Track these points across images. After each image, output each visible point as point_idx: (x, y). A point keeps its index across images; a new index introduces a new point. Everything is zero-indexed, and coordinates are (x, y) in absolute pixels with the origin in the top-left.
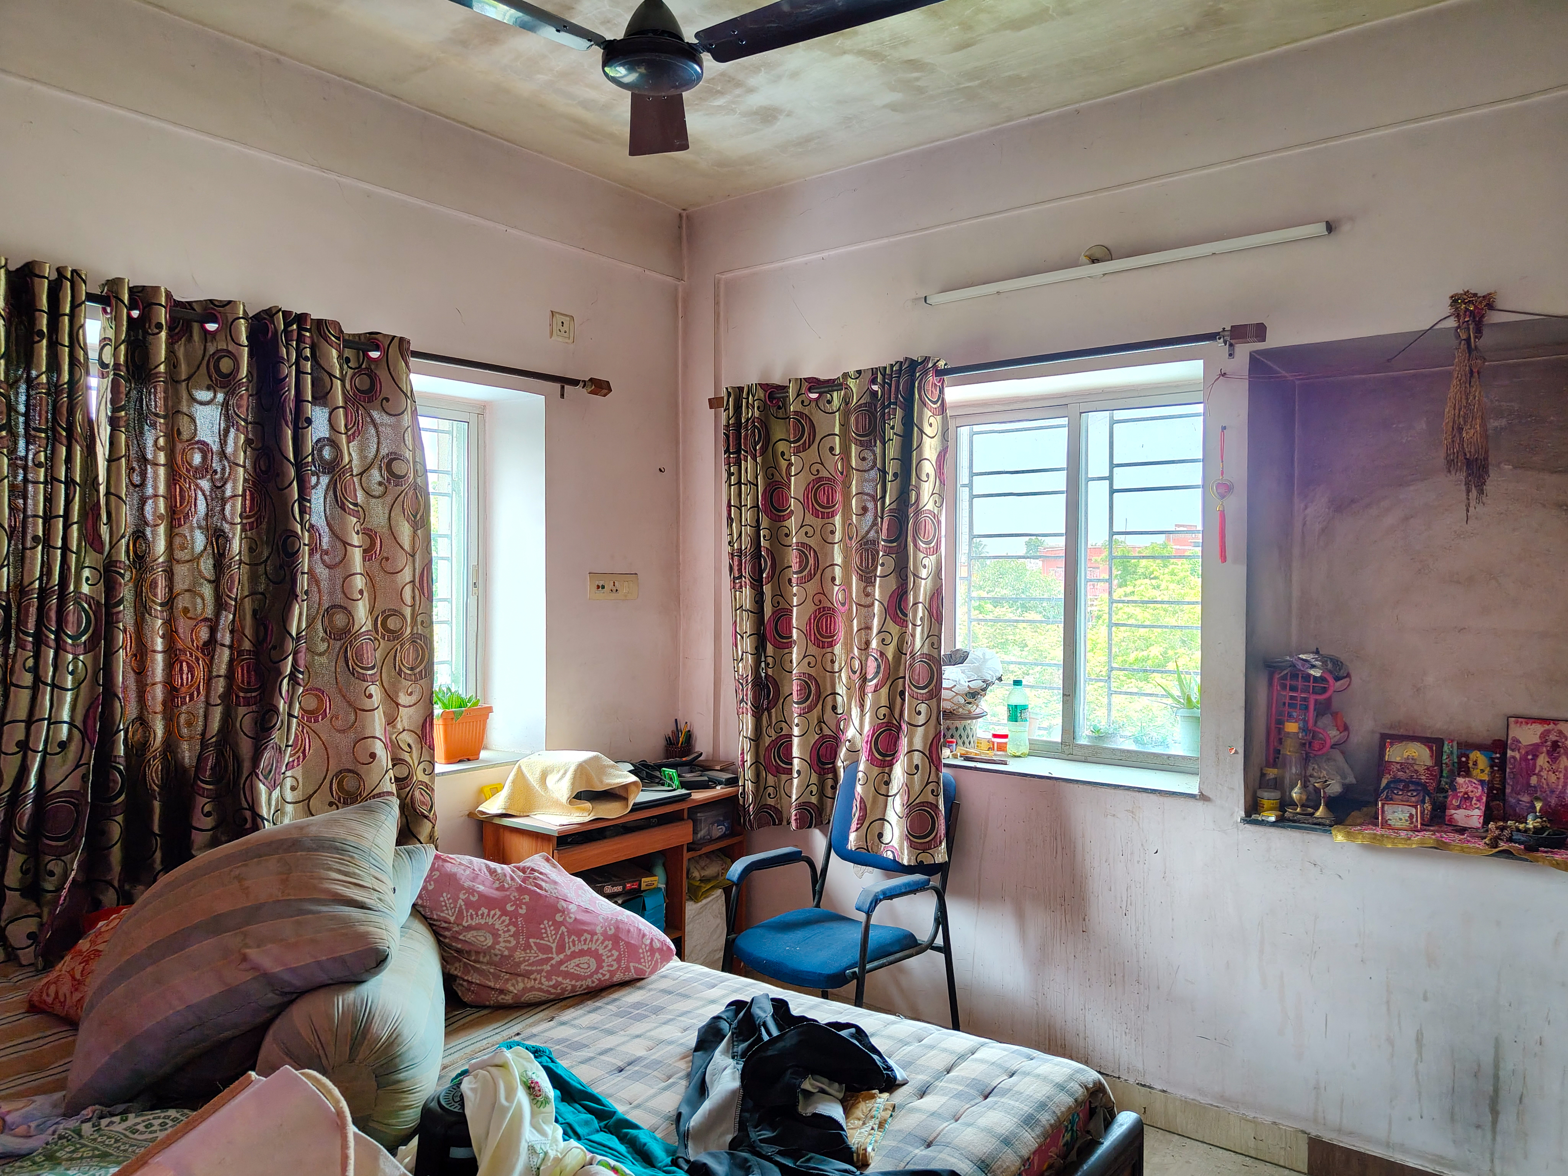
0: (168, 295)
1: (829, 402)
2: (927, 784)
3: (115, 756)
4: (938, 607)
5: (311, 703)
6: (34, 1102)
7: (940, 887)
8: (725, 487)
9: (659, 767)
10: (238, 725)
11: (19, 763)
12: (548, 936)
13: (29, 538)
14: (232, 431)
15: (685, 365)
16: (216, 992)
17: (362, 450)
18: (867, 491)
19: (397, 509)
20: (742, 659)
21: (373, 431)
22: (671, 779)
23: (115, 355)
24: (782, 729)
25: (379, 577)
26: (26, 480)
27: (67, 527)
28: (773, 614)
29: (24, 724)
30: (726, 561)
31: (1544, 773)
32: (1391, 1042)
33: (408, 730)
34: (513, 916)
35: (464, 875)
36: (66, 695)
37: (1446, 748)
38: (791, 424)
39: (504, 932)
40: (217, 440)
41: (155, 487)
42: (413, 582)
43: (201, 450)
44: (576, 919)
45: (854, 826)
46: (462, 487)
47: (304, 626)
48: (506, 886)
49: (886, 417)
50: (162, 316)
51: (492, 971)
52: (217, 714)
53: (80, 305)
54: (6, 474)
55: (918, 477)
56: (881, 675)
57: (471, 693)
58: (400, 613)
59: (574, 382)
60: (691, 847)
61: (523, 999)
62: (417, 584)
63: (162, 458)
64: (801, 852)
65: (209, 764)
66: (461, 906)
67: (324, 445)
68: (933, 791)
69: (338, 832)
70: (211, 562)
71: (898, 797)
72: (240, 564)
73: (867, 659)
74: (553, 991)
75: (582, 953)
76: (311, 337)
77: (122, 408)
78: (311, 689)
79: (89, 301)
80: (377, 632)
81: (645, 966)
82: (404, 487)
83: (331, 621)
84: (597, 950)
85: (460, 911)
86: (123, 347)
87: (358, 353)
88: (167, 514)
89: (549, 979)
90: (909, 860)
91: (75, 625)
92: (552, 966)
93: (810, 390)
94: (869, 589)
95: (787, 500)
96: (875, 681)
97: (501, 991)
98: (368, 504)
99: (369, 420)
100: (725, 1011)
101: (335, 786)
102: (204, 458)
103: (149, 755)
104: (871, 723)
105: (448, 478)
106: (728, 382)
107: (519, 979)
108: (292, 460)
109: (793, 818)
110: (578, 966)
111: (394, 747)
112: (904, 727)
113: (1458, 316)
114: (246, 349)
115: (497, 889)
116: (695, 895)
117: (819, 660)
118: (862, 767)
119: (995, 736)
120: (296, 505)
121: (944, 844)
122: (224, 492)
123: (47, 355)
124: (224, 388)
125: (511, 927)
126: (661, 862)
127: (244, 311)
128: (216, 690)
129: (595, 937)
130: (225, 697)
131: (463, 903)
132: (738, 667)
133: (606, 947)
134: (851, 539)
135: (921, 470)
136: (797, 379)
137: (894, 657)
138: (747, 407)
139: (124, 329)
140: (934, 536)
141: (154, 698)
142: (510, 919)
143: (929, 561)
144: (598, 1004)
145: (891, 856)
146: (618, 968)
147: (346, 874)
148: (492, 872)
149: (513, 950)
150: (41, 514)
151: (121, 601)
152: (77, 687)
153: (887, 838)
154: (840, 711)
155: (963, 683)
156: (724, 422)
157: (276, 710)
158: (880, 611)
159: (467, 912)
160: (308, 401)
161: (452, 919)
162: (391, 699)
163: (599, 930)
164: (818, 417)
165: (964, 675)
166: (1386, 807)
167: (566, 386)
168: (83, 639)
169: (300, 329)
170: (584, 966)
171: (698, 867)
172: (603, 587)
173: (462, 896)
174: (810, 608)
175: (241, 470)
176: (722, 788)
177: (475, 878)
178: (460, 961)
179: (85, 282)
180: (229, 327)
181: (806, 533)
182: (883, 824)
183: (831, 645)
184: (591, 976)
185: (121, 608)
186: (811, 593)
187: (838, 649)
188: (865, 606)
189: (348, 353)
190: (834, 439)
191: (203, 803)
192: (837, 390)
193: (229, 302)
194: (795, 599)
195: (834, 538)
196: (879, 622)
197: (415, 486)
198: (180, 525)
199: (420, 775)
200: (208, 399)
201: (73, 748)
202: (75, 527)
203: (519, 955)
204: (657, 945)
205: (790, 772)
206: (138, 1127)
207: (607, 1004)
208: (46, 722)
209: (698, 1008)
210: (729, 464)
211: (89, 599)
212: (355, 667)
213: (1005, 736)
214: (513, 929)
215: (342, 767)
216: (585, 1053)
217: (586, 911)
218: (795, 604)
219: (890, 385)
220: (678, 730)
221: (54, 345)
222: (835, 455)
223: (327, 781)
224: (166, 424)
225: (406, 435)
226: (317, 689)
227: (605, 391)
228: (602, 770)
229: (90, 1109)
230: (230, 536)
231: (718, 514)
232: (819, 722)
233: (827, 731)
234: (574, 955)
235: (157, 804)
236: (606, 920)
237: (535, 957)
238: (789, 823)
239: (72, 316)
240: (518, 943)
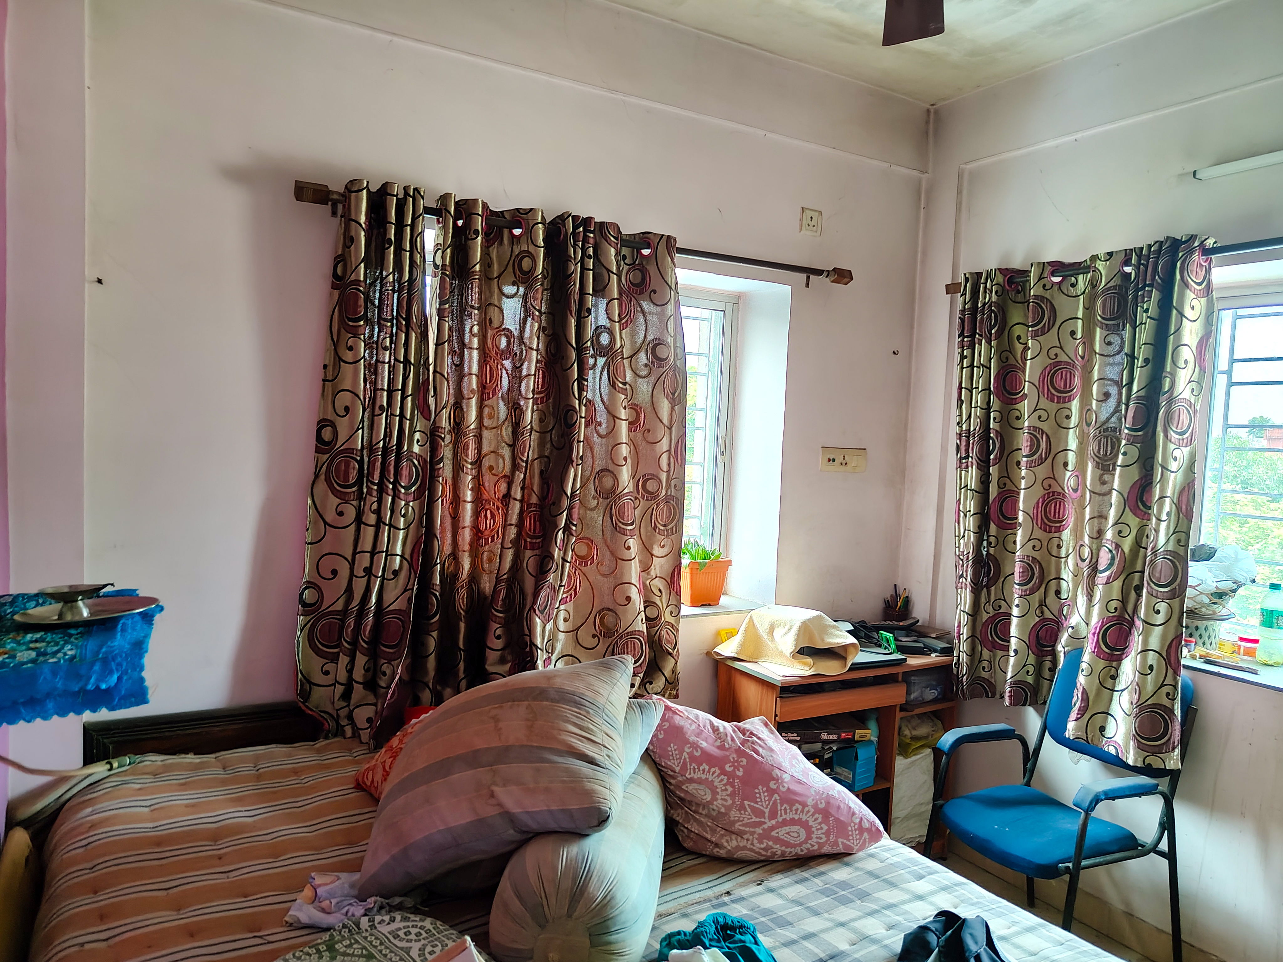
0: (485, 206)
1: (1073, 285)
2: (1162, 685)
3: (433, 584)
4: (1188, 501)
5: (582, 550)
6: (339, 878)
7: (1168, 793)
8: (957, 369)
9: (877, 629)
10: (525, 565)
11: (365, 584)
12: (761, 801)
13: (377, 408)
14: (529, 319)
15: (925, 253)
16: (469, 820)
17: (633, 335)
18: (1111, 376)
19: (659, 387)
20: (964, 536)
21: (642, 319)
22: (888, 641)
23: (443, 258)
24: (1000, 607)
25: (642, 445)
26: (377, 361)
27: (403, 398)
28: (999, 494)
29: (369, 554)
30: (953, 441)
33: (660, 577)
34: (731, 776)
35: (690, 729)
36: (399, 534)
38: (1031, 308)
39: (722, 790)
40: (518, 328)
41: (470, 368)
42: (669, 451)
43: (507, 336)
44: (789, 788)
45: (1074, 714)
46: (716, 367)
47: (578, 486)
48: (727, 746)
49: (1139, 299)
50: (479, 223)
51: (709, 824)
52: (509, 555)
53: (419, 217)
54: (362, 355)
55: (1174, 363)
56: (1115, 567)
57: (716, 546)
58: (657, 477)
59: (819, 272)
60: (903, 708)
61: (735, 856)
62: (673, 453)
63: (475, 342)
64: (1014, 730)
65: (501, 597)
66: (685, 759)
67: (602, 332)
68: (1168, 694)
69: (579, 687)
70: (510, 429)
71: (1125, 693)
72: (531, 432)
73: (1099, 550)
74: (764, 853)
75: (793, 822)
76: (595, 238)
77: (447, 302)
78: (583, 538)
79: (425, 213)
80: (638, 493)
81: (853, 843)
82: (665, 369)
83: (600, 482)
84: (807, 821)
85: (685, 763)
86: (449, 250)
87: (633, 251)
88: (478, 390)
89: (761, 842)
90: (1136, 760)
91: (407, 478)
92: (763, 829)
93: (1053, 274)
94: (1106, 477)
95: (1020, 383)
96: (1107, 573)
97: (717, 845)
98: (636, 382)
99: (639, 309)
100: (934, 922)
101: (597, 621)
102: (509, 343)
103: (459, 585)
104: (1100, 614)
105: (704, 360)
106: (966, 268)
107: (734, 837)
108: (574, 346)
109: (1007, 694)
110: (788, 833)
111: (646, 591)
112: (1139, 624)
114: (542, 249)
115: (718, 747)
116: (905, 751)
117: (1045, 544)
118: (1086, 658)
119: (1242, 639)
120: (576, 384)
121: (1177, 751)
122: (521, 372)
123: (393, 259)
124: (524, 283)
125: (728, 787)
126: (874, 716)
127: (543, 217)
128: (509, 536)
129: (806, 809)
130: (516, 543)
131: (687, 756)
132: (959, 544)
133: (816, 820)
134: (1089, 425)
135: (1178, 355)
136: (1039, 263)
137: (1131, 550)
138: (985, 292)
139: (450, 235)
140: (1189, 427)
141: (463, 539)
142: (728, 779)
143: (1182, 454)
144: (805, 874)
145: (1113, 751)
146: (826, 841)
147: (581, 728)
148: (715, 730)
149: (729, 808)
150: (386, 388)
151: (441, 460)
152: (407, 528)
153: (1109, 732)
154: (1064, 596)
155: (1211, 583)
156: (960, 307)
157: (552, 557)
158: (1119, 502)
159: (691, 765)
160: (589, 294)
161: (677, 769)
162: (647, 550)
163: (810, 802)
164: (1060, 301)
165: (1211, 574)
167: (811, 276)
168: (413, 489)
169: (586, 231)
170: (795, 834)
171: (910, 726)
172: (834, 460)
173: (687, 750)
174: (1039, 492)
175: (535, 353)
176: (937, 656)
177: (699, 734)
178: (683, 809)
179: (423, 198)
180: (529, 232)
181: (1040, 417)
182: (1106, 719)
183: (1059, 530)
184: (800, 844)
185: (442, 465)
186: (1041, 477)
187: (1066, 535)
188: (1099, 495)
189: (625, 251)
190: (1077, 322)
191: (496, 629)
192: (1084, 274)
193: (531, 210)
194: (1023, 481)
195: (1069, 423)
196: (1117, 512)
197: (675, 368)
198: (489, 398)
199: (667, 617)
200: (513, 292)
201: (403, 575)
202: (410, 398)
203: (734, 814)
204: (866, 825)
205: (1007, 649)
206: (399, 933)
207: (814, 876)
208: (384, 554)
209: (904, 902)
210: (963, 347)
211: (418, 457)
212: (618, 522)
213: (1256, 641)
214: (730, 789)
215: (604, 606)
216: (788, 934)
217: (799, 782)
218: (1023, 487)
219: (1146, 267)
220: (896, 595)
221: (399, 251)
222: (1076, 339)
223: (592, 616)
224: (480, 314)
225: (669, 323)
226: (587, 539)
227: (846, 280)
228: (824, 629)
229: (373, 899)
230: (524, 408)
231: (948, 395)
232: (1041, 605)
233: (1048, 615)
234: (785, 823)
235: (462, 625)
236: (818, 793)
237: (749, 819)
238: (1002, 697)
239: (413, 226)
240: (734, 802)
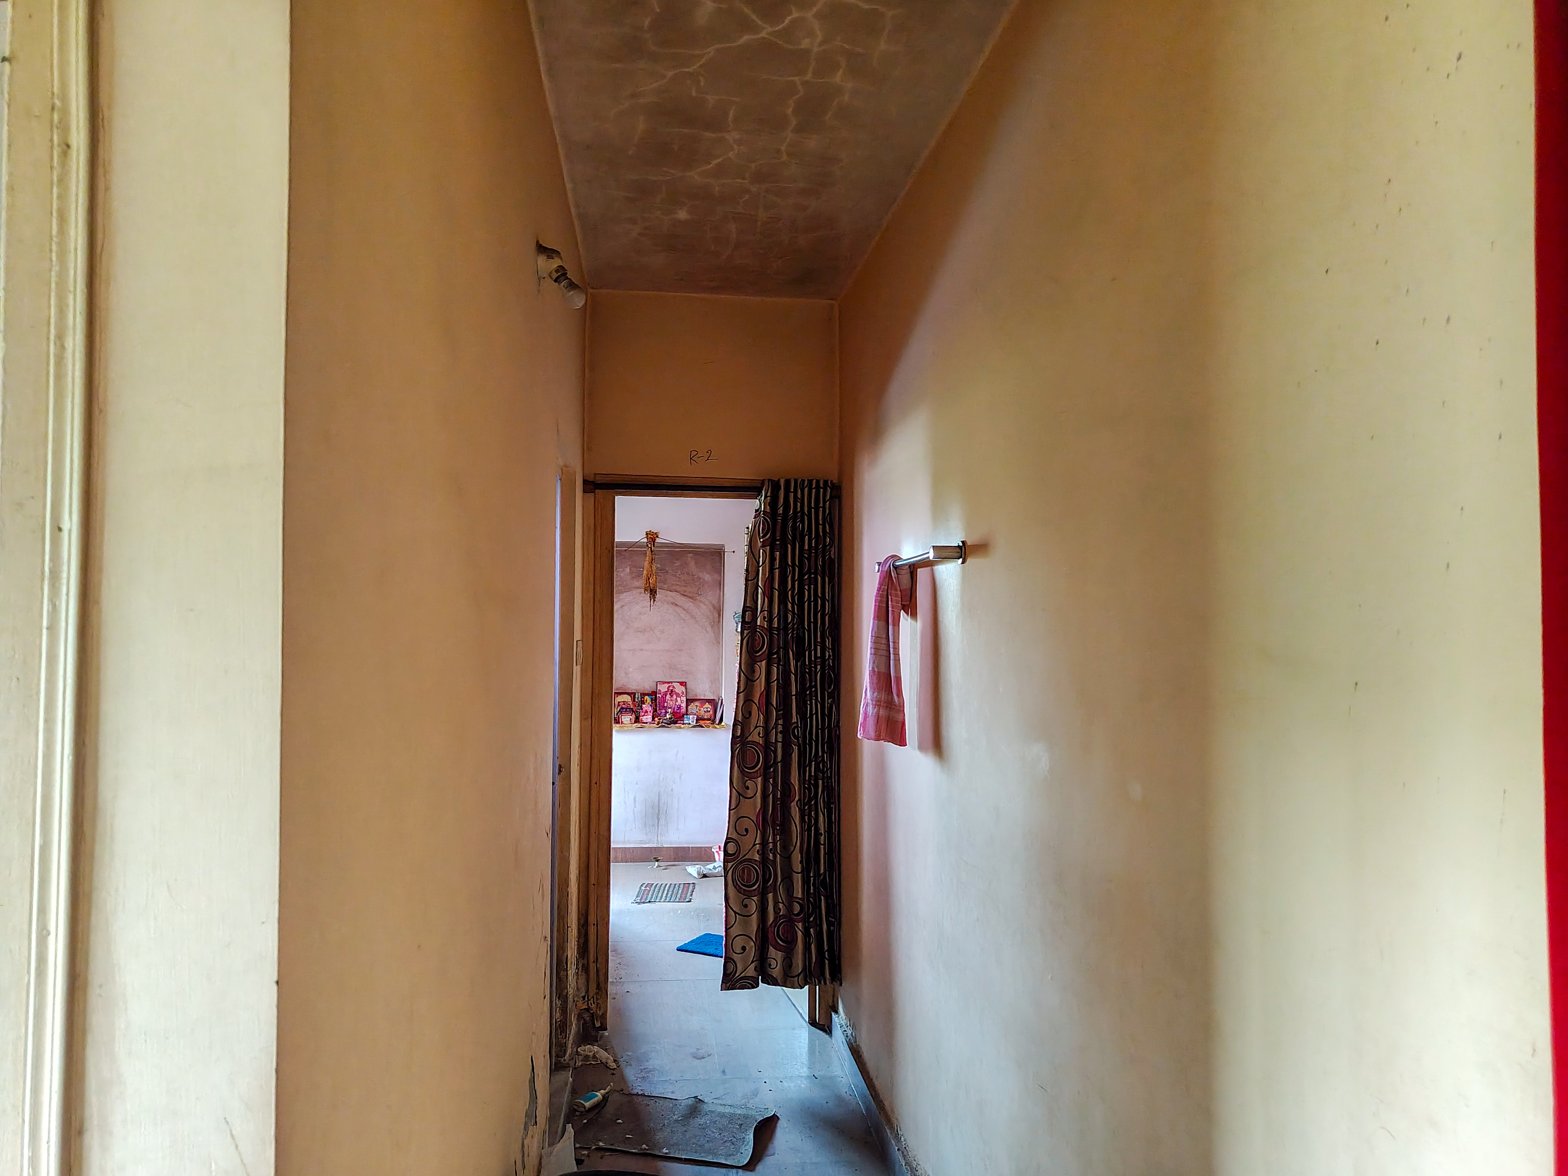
31: (669, 702)
32: (625, 803)
37: (636, 696)
113: (648, 539)
166: (622, 717)
